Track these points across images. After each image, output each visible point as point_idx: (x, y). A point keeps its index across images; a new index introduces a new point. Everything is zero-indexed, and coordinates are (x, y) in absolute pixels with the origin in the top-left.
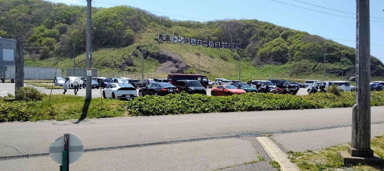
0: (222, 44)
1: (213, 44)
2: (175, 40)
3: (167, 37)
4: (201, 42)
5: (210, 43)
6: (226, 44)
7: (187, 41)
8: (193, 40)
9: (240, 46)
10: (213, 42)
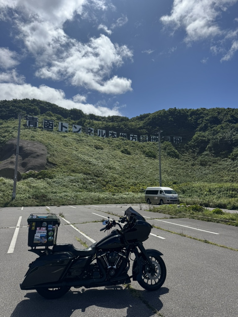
0: (152, 138)
1: (137, 138)
2: (63, 128)
3: (46, 122)
4: (115, 134)
5: (131, 136)
6: (158, 139)
7: (89, 131)
8: (101, 130)
9: (181, 140)
10: (136, 136)
